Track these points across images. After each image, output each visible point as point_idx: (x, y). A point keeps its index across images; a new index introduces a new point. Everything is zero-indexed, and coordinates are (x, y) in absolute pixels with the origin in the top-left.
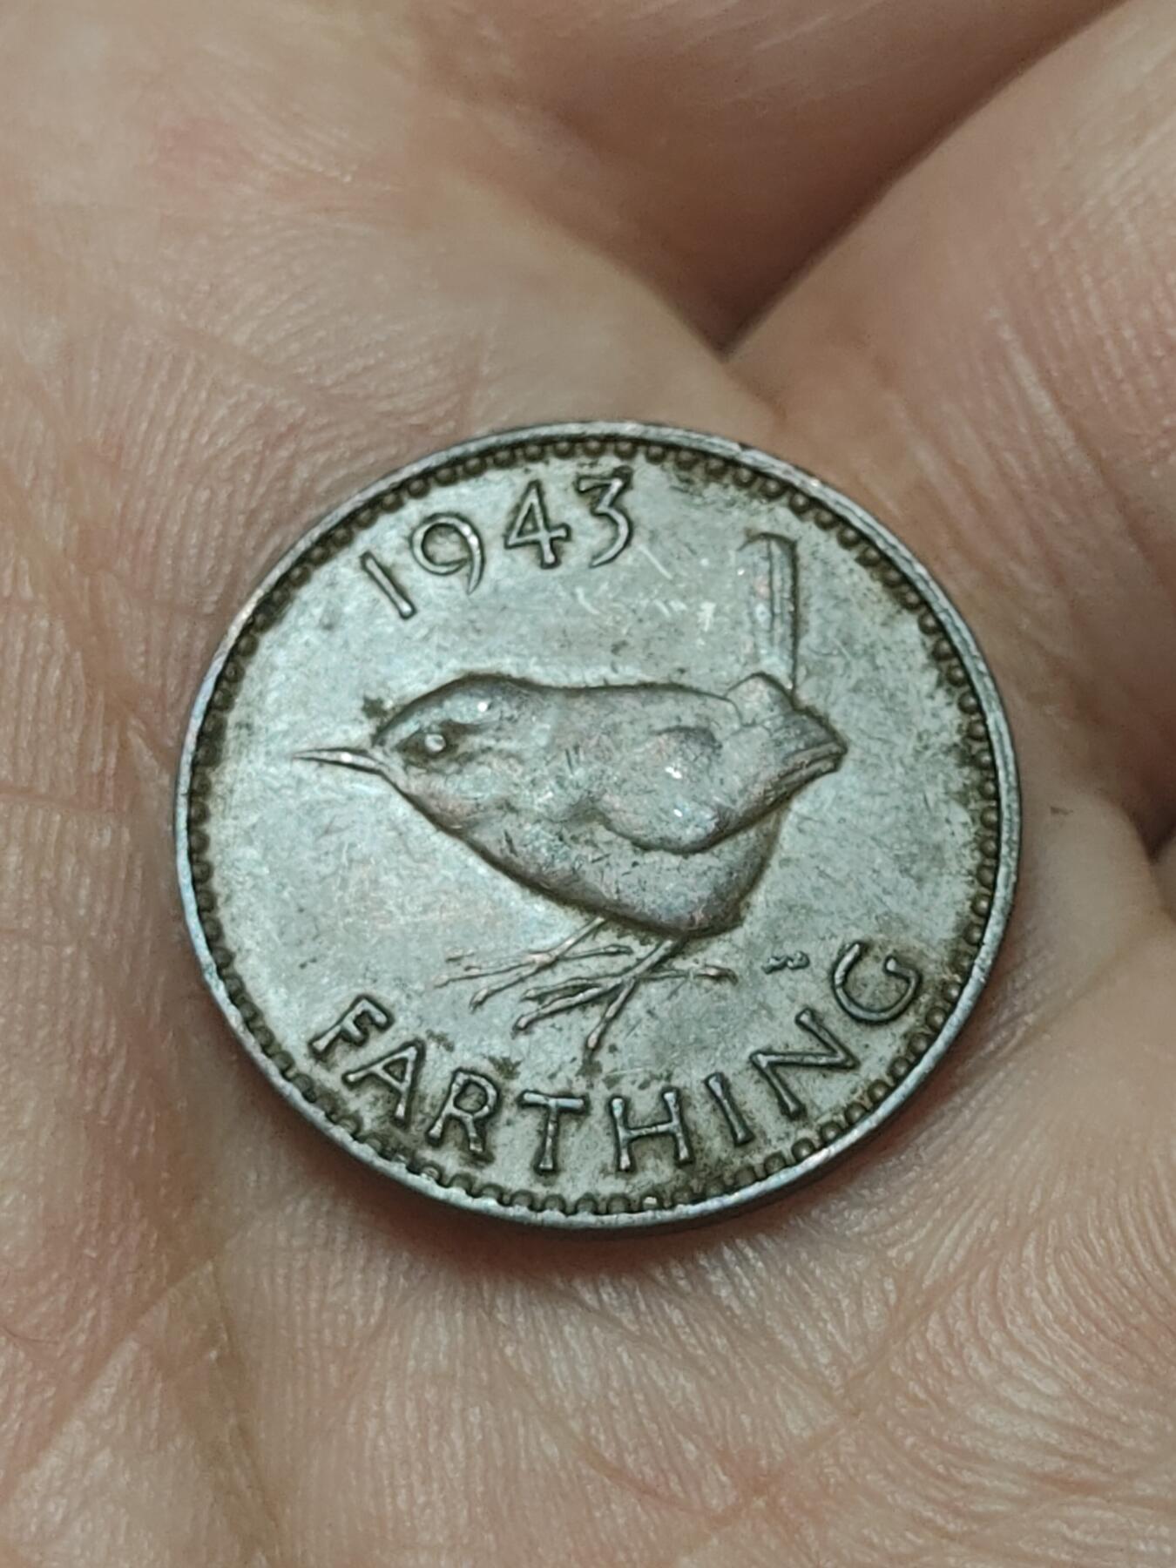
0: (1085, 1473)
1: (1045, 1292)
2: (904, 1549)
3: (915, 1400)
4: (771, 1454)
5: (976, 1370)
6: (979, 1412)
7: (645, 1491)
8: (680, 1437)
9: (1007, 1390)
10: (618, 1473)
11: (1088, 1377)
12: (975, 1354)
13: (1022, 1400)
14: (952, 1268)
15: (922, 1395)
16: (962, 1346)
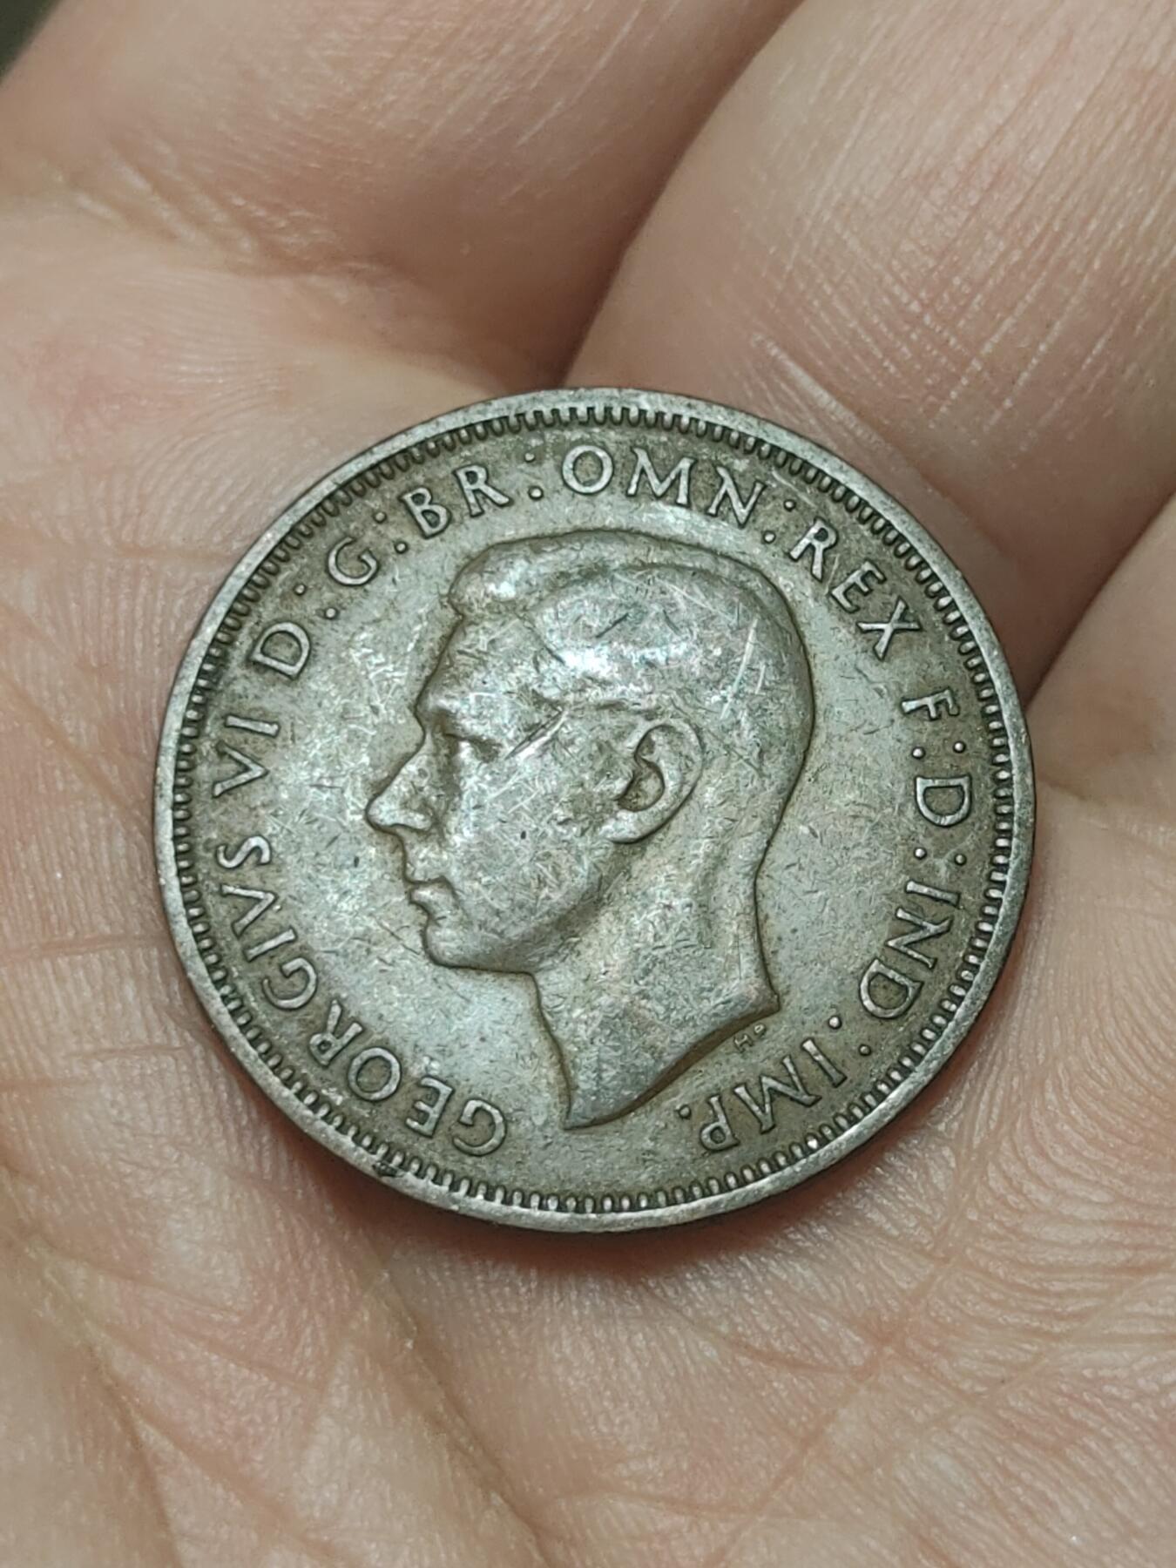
0: (1146, 1256)
1: (1072, 1121)
2: (1023, 1358)
3: (993, 1237)
4: (888, 1308)
5: (1038, 1201)
6: (1051, 1232)
7: (794, 1365)
8: (812, 1315)
9: (1066, 1209)
10: (771, 1357)
11: (1127, 1179)
12: (1033, 1187)
13: (1082, 1212)
14: (992, 1126)
15: (1001, 1232)
16: (1021, 1184)
